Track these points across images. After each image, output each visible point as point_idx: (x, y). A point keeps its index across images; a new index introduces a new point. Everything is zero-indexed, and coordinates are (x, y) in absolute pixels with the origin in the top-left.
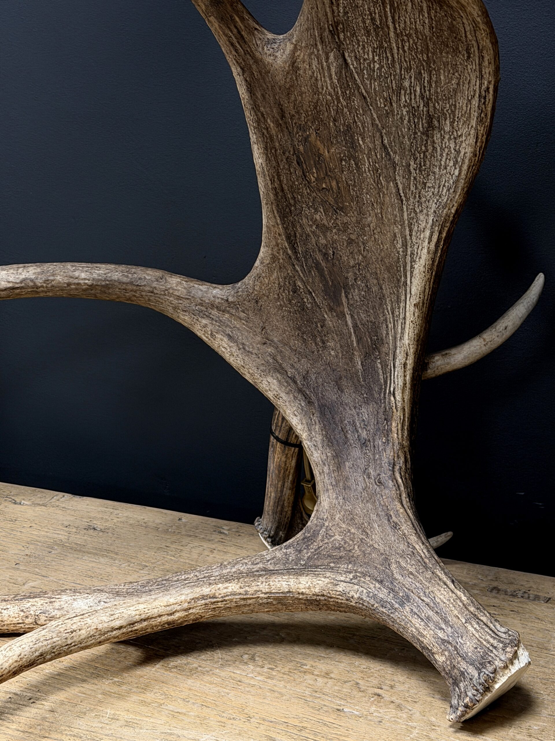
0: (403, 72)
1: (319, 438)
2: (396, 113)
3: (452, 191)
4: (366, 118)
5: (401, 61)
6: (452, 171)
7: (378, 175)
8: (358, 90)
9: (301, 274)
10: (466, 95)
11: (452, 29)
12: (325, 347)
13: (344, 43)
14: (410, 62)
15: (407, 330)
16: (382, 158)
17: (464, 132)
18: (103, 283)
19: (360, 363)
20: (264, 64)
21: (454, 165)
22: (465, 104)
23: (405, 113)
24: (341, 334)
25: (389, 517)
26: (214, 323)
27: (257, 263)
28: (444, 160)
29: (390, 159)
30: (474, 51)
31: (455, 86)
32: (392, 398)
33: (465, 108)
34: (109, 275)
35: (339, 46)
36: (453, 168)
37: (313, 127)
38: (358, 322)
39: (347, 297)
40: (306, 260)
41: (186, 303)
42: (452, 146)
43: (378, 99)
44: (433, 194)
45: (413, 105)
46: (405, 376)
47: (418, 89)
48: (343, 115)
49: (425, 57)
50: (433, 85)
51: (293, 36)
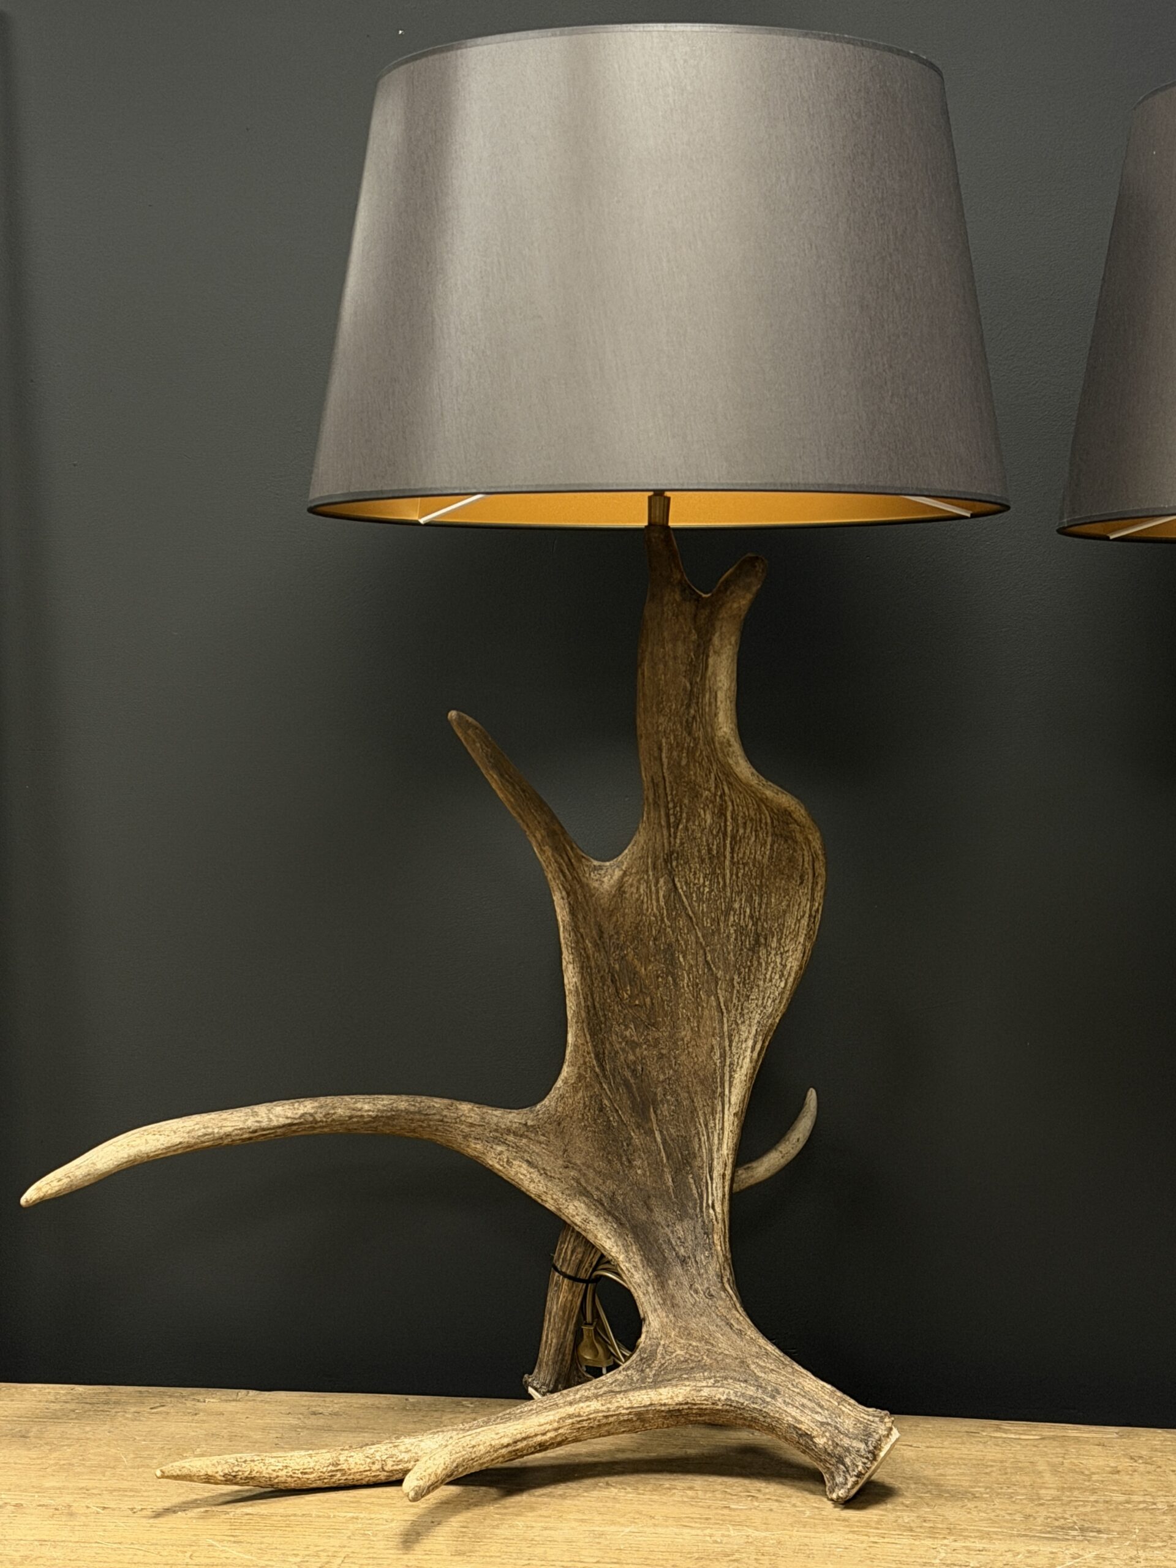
0: (734, 896)
1: (638, 1258)
2: (722, 932)
3: (777, 1002)
4: (690, 938)
5: (733, 886)
6: (778, 983)
7: (698, 990)
8: (685, 912)
9: (608, 1092)
10: (796, 915)
11: (791, 860)
12: (631, 1166)
13: (676, 870)
14: (742, 887)
15: (725, 1140)
16: (704, 974)
17: (792, 948)
18: (389, 1114)
19: (670, 1180)
20: (589, 888)
21: (780, 978)
22: (794, 923)
23: (732, 931)
24: (648, 1152)
25: (731, 1326)
26: (511, 1149)
27: (559, 1083)
28: (769, 973)
29: (712, 974)
30: (808, 878)
31: (784, 907)
32: (711, 1211)
33: (793, 926)
34: (395, 1105)
36: (779, 980)
37: (631, 947)
38: (667, 1138)
39: (655, 1112)
40: (614, 1077)
41: (479, 1130)
42: (778, 960)
43: (704, 919)
44: (757, 1005)
45: (741, 924)
46: (724, 1187)
47: (748, 910)
48: (665, 934)
49: (758, 883)
50: (764, 906)
51: (622, 863)
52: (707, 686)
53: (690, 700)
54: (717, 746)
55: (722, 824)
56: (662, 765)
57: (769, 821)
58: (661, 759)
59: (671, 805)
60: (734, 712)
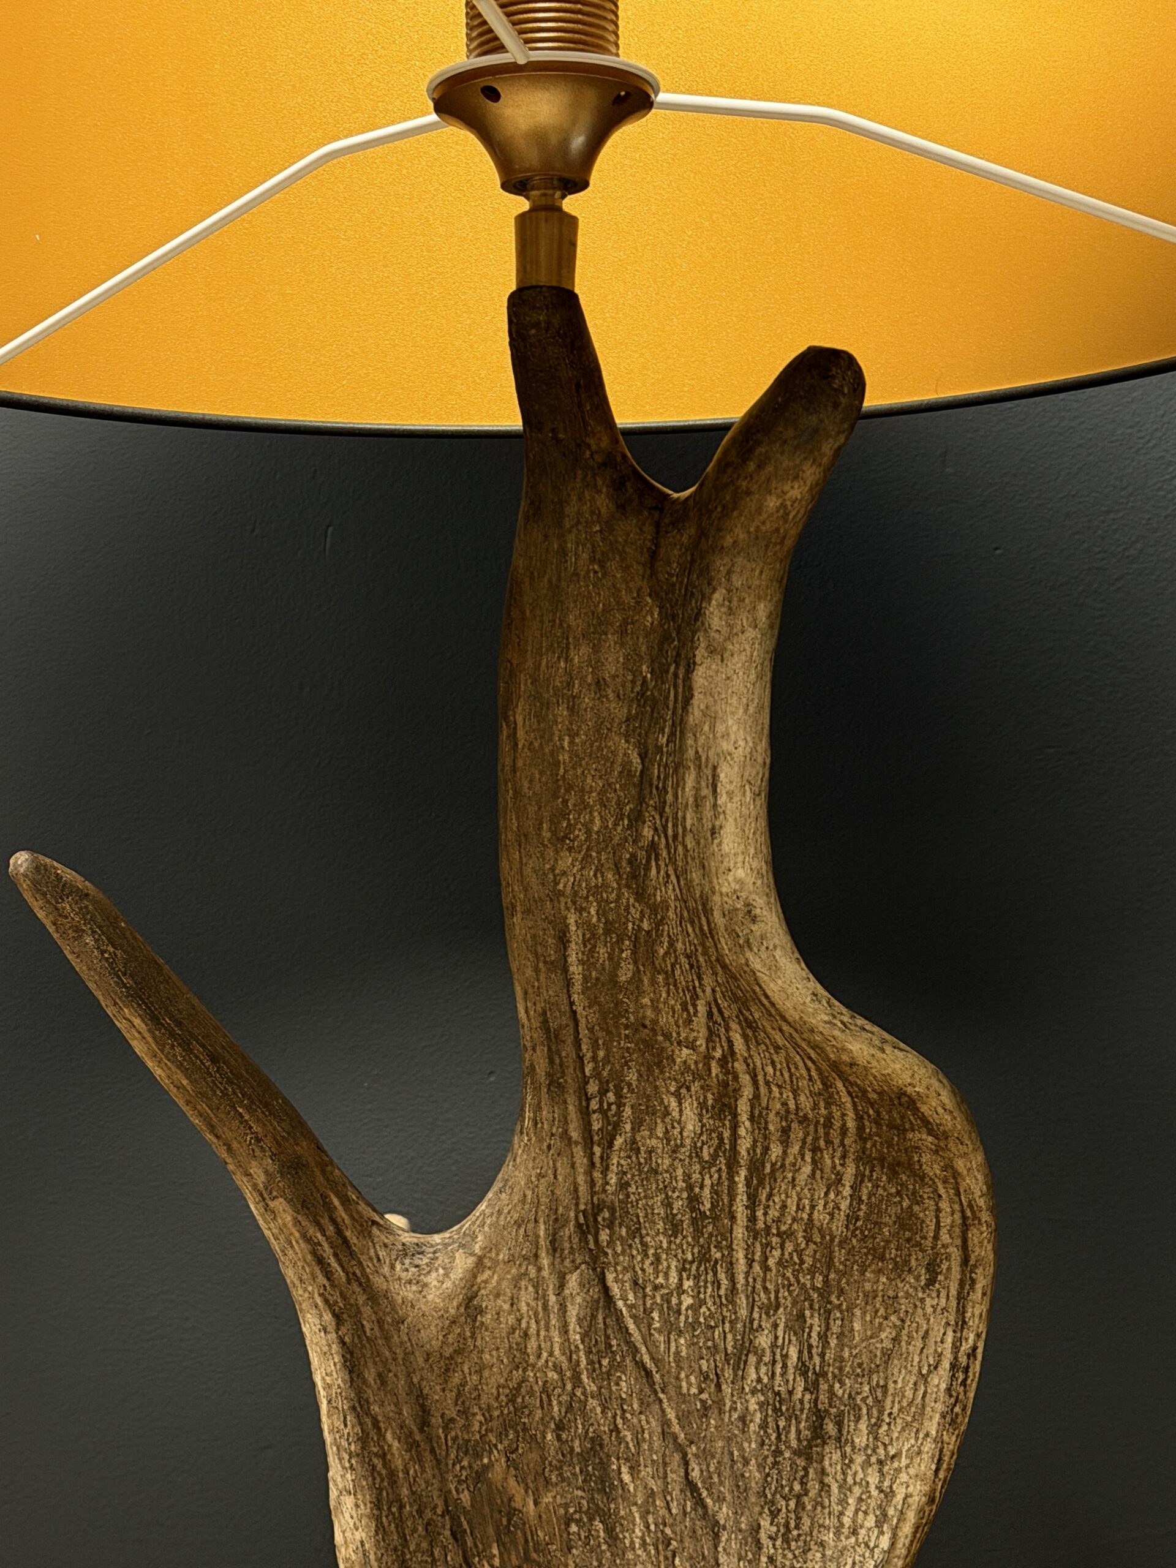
0: (756, 1315)
2: (727, 1408)
4: (648, 1422)
5: (753, 1292)
6: (873, 1539)
7: (669, 1554)
8: (634, 1358)
10: (915, 1363)
11: (907, 1223)
13: (609, 1251)
14: (777, 1292)
16: (685, 1513)
17: (906, 1448)
20: (392, 1303)
21: (879, 1524)
22: (911, 1385)
23: (753, 1406)
28: (850, 1513)
29: (705, 1515)
30: (949, 1269)
31: (888, 1344)
33: (909, 1394)
35: (595, 1259)
36: (876, 1531)
37: (500, 1446)
42: (873, 1479)
43: (683, 1375)
45: (776, 1389)
47: (793, 1353)
48: (584, 1415)
49: (819, 1281)
50: (833, 1342)
51: (474, 1237)
52: (691, 753)
53: (641, 800)
54: (719, 920)
55: (727, 1134)
56: (569, 983)
57: (851, 1124)
58: (565, 970)
59: (593, 1088)
60: (763, 824)
